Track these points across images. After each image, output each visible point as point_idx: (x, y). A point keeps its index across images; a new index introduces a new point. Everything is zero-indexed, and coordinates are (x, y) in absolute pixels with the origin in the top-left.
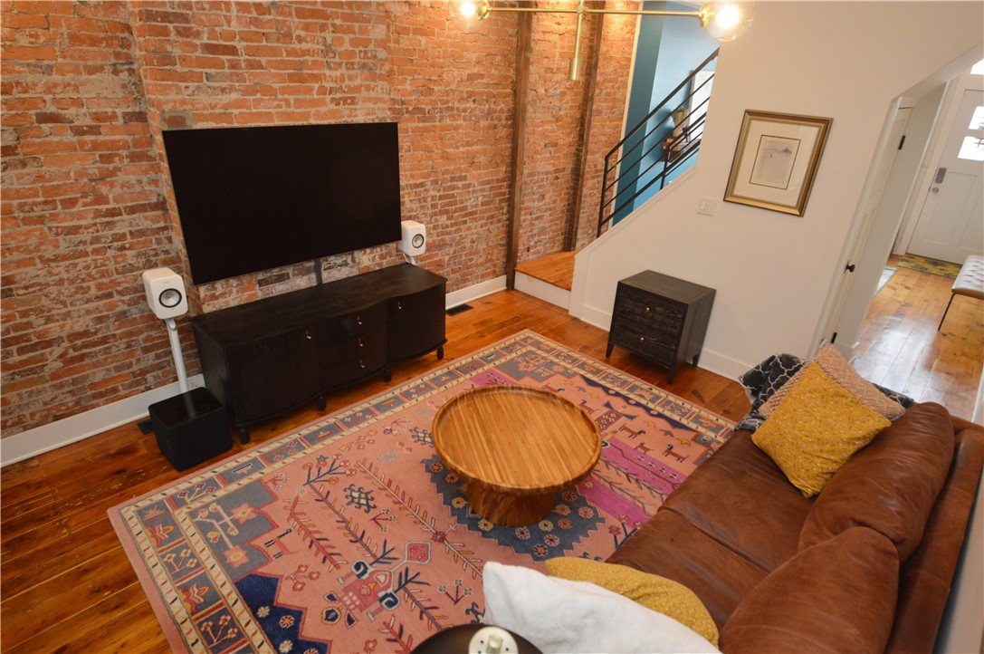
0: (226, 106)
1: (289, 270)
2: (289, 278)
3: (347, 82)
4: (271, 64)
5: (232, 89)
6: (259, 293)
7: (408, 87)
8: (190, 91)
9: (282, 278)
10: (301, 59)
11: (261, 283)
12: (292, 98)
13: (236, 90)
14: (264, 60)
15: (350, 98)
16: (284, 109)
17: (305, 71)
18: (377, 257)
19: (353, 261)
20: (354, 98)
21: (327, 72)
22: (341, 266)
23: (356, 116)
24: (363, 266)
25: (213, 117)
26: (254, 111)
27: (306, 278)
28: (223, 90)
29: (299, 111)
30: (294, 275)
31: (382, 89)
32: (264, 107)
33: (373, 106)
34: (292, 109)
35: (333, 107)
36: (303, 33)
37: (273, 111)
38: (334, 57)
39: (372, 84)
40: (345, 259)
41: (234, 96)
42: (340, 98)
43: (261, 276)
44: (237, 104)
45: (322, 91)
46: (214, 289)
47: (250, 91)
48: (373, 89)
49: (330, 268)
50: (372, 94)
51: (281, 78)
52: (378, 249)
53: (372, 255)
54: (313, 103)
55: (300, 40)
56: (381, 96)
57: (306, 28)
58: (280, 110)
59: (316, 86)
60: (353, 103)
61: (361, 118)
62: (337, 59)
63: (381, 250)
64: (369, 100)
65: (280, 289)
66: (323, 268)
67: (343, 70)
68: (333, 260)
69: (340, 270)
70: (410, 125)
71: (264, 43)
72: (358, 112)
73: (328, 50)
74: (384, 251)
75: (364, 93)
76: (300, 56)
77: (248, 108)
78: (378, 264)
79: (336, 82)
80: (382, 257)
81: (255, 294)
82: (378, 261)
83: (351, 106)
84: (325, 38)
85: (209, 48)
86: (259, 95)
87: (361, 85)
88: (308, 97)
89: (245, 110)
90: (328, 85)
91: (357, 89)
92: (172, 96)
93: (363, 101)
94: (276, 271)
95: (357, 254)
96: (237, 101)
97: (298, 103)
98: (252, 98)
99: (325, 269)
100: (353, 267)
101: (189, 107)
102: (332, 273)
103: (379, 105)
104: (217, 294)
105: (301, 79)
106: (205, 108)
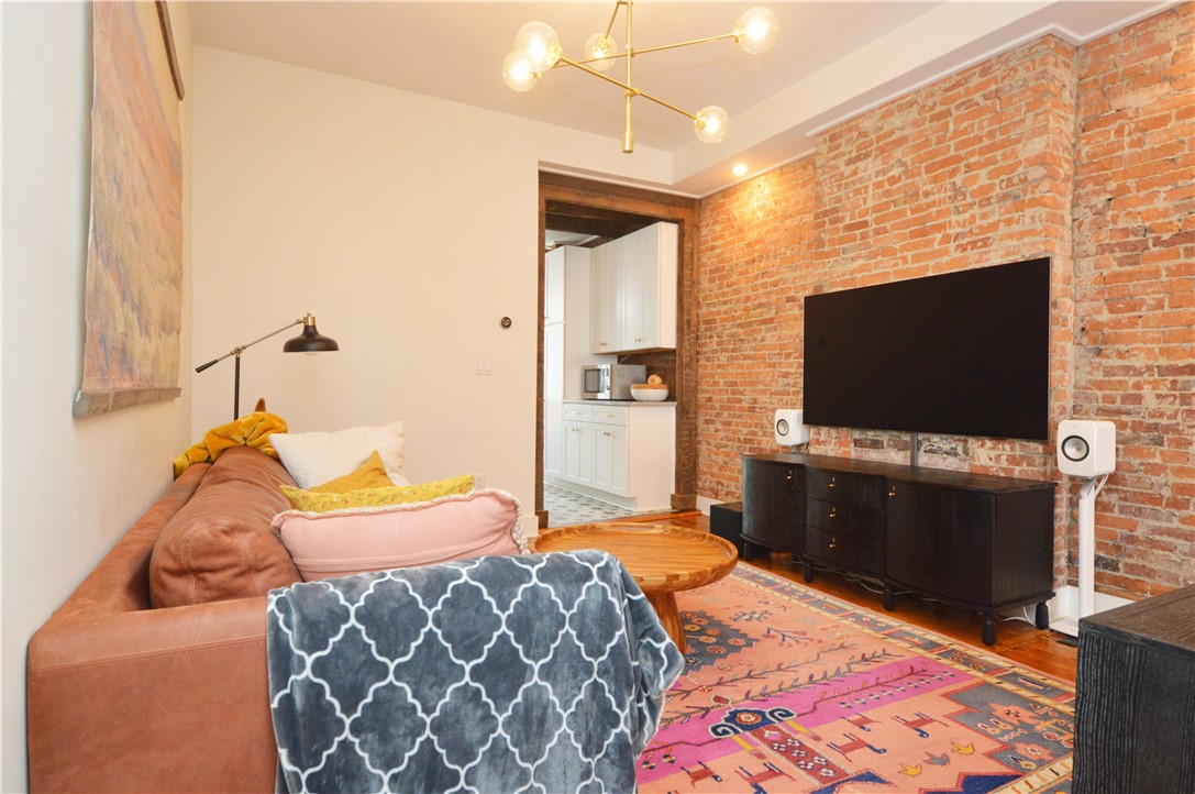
0: (852, 273)
1: (884, 437)
2: (883, 447)
3: (978, 222)
4: (894, 227)
5: (859, 257)
6: (853, 453)
7: (1161, 203)
8: (830, 265)
9: (876, 445)
10: (926, 213)
11: (857, 443)
12: (909, 255)
13: (862, 257)
14: (888, 225)
15: (981, 240)
16: (901, 267)
17: (928, 224)
18: (1004, 458)
19: (966, 452)
20: (988, 238)
21: (954, 218)
22: (947, 453)
23: (988, 260)
24: (977, 463)
25: (843, 283)
26: (874, 272)
27: (902, 454)
28: (853, 259)
29: (916, 265)
30: (889, 446)
31: (1033, 218)
32: (884, 268)
33: (1016, 243)
34: (910, 265)
35: (959, 254)
36: (929, 187)
37: (891, 270)
38: (965, 199)
39: (1016, 215)
40: (954, 445)
41: (860, 262)
42: (968, 243)
43: (857, 434)
44: (861, 270)
45: (946, 239)
46: (819, 434)
47: (874, 255)
48: (1018, 222)
49: (931, 451)
50: (1016, 228)
51: (903, 237)
52: (1007, 447)
53: (993, 454)
54: (933, 255)
55: (927, 194)
56: (1031, 227)
57: (935, 180)
58: (896, 268)
59: (939, 236)
60: (985, 245)
61: (996, 259)
62: (969, 200)
63: (1012, 449)
64: (1010, 236)
65: (873, 456)
66: (922, 449)
67: (976, 211)
68: (936, 440)
69: (944, 459)
70: (1163, 264)
71: (892, 208)
72: (992, 254)
73: (957, 192)
74: (1018, 453)
75: (1003, 229)
76: (924, 210)
77: (869, 271)
78: (1003, 469)
79: (964, 226)
80: (1013, 460)
81: (849, 452)
82: (1004, 464)
83: (984, 249)
84: (954, 183)
85: (850, 228)
86: (880, 258)
87: (999, 221)
88: (928, 249)
89: (866, 273)
90: (952, 232)
91: (994, 227)
92: (820, 271)
93: (1001, 240)
94: (871, 434)
95: (973, 443)
96: (862, 266)
97: (916, 258)
98: (873, 261)
99: (925, 451)
100: (964, 460)
101: (828, 277)
102: (934, 459)
103: (1026, 240)
104: (821, 440)
105: (923, 233)
106: (838, 276)
